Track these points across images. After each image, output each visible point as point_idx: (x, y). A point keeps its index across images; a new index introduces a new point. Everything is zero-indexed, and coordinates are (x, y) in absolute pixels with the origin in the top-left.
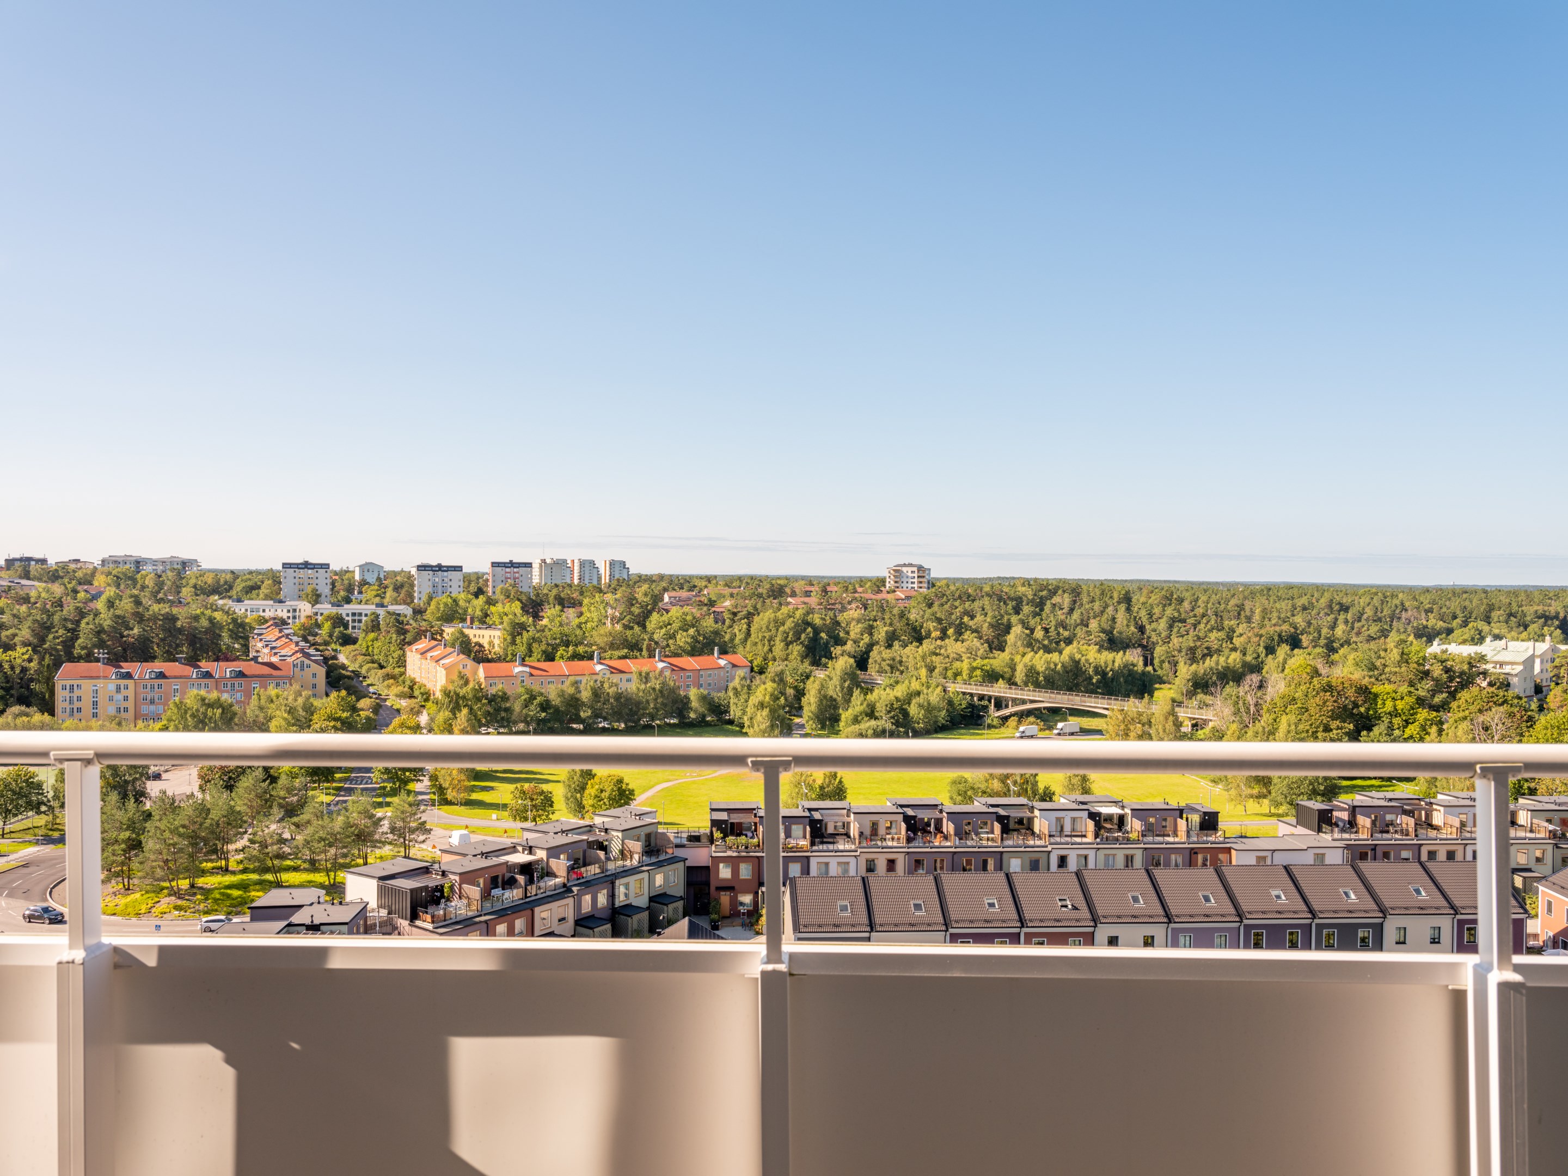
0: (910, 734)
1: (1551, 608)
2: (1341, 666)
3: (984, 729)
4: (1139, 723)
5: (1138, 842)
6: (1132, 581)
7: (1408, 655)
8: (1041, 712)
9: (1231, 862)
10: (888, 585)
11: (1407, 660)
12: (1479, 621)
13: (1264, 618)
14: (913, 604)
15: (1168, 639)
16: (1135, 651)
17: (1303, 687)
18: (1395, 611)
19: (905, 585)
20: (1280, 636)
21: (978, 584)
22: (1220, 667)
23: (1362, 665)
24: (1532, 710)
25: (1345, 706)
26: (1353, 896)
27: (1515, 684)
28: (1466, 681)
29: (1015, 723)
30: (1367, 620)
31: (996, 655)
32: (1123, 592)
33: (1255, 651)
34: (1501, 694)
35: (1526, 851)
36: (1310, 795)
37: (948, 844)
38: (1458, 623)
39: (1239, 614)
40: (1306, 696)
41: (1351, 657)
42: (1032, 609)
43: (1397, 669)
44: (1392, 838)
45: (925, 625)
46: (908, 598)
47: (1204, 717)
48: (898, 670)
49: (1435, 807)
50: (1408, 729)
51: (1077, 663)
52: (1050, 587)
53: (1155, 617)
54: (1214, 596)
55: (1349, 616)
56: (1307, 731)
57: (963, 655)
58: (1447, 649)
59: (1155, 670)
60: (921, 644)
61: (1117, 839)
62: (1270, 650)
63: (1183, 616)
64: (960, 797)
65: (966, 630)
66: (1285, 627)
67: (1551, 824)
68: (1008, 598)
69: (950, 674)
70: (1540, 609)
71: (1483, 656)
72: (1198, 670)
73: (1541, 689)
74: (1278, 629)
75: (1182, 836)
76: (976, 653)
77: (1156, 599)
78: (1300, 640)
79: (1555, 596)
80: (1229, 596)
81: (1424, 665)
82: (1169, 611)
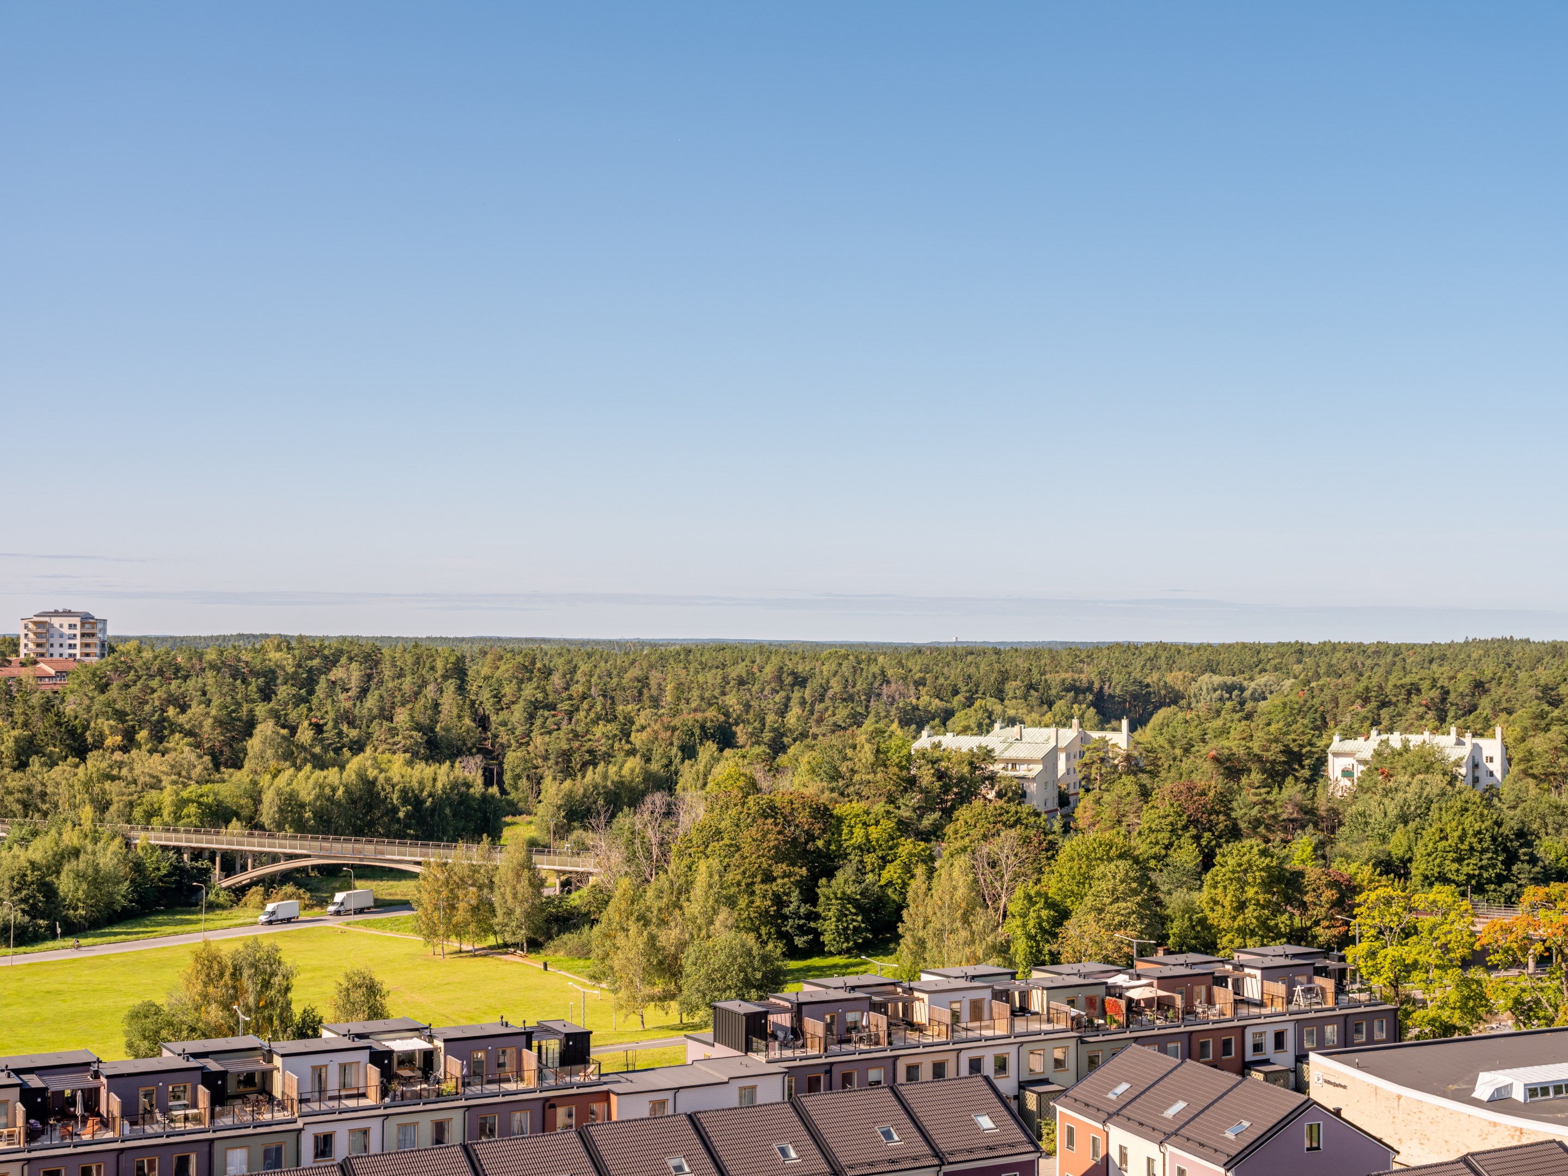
0: (59, 931)
1: (1082, 676)
2: (790, 774)
3: (200, 912)
4: (472, 885)
5: (456, 1096)
6: (472, 640)
7: (885, 753)
8: (308, 875)
9: (609, 1117)
10: (23, 651)
11: (884, 761)
12: (988, 698)
13: (679, 699)
14: (71, 686)
15: (525, 740)
16: (472, 761)
17: (733, 812)
18: (872, 684)
19: (56, 650)
20: (703, 727)
21: (194, 646)
22: (609, 783)
23: (821, 771)
24: (1054, 833)
25: (795, 839)
26: (793, 1154)
27: (1032, 792)
28: (967, 792)
29: (258, 898)
30: (833, 699)
31: (226, 776)
32: (452, 659)
33: (665, 755)
34: (1013, 809)
35: (1042, 1052)
36: (741, 989)
37: (109, 1135)
38: (960, 701)
39: (640, 693)
40: (737, 826)
41: (804, 760)
42: (294, 691)
43: (870, 777)
44: (858, 1050)
45: (92, 725)
46: (61, 674)
47: (580, 869)
48: (39, 811)
49: (916, 994)
50: (885, 871)
51: (370, 784)
52: (326, 652)
53: (505, 700)
54: (602, 664)
55: (808, 693)
56: (739, 884)
57: (164, 778)
58: (940, 742)
59: (503, 792)
60: (84, 760)
61: (419, 1095)
62: (689, 752)
63: (551, 698)
64: (146, 1043)
65: (173, 732)
66: (711, 713)
67: (1073, 1007)
68: (251, 671)
69: (138, 813)
70: (1068, 676)
71: (990, 751)
72: (575, 789)
73: (1068, 799)
74: (699, 716)
75: (530, 1080)
76: (188, 773)
77: (507, 670)
78: (734, 734)
79: (1088, 657)
80: (627, 664)
81: (908, 769)
82: (529, 691)
